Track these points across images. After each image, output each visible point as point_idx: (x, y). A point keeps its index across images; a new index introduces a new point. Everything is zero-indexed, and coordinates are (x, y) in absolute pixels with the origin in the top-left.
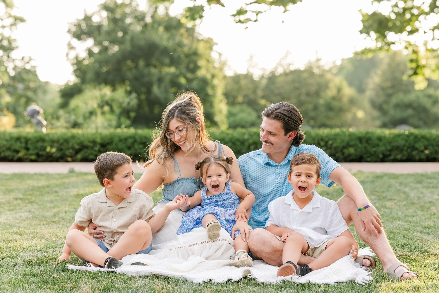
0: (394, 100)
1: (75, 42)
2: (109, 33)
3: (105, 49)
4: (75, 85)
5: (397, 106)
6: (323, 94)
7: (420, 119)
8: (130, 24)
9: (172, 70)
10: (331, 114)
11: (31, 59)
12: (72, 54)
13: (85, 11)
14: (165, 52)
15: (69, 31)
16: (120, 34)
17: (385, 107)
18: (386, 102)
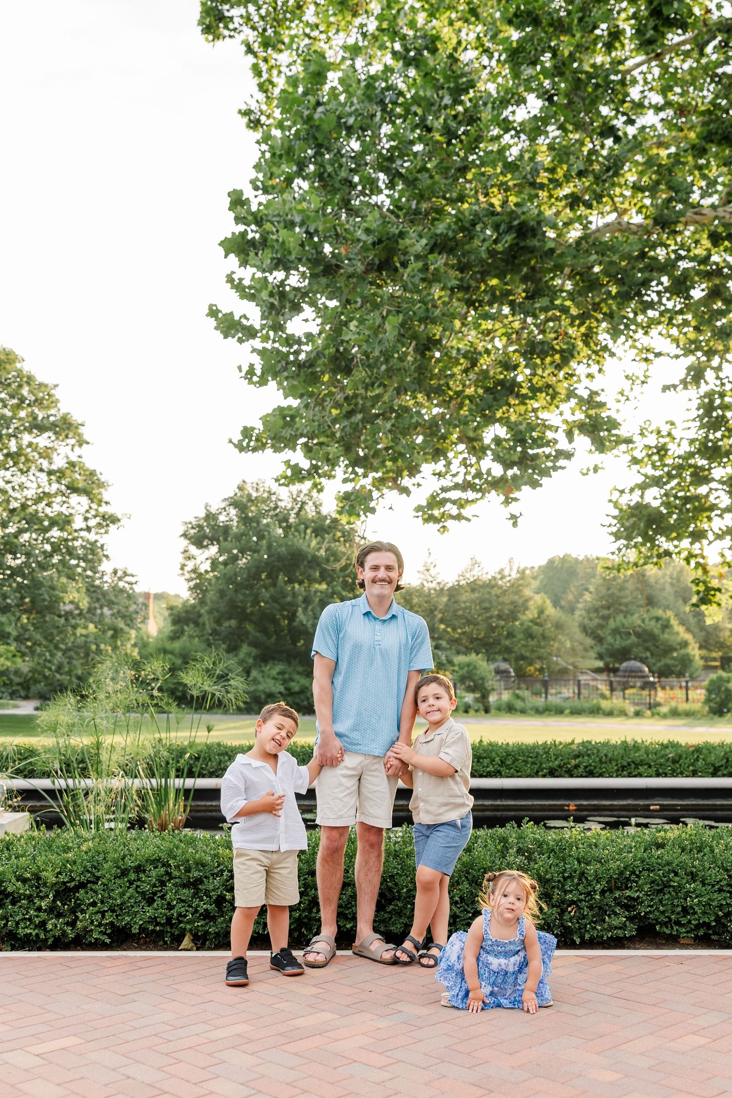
0: (612, 624)
1: (193, 549)
2: (238, 537)
3: (235, 558)
4: (193, 607)
5: (616, 632)
6: (520, 616)
7: (647, 649)
8: (268, 525)
9: (324, 586)
10: (532, 643)
11: (125, 574)
12: (190, 565)
13: (207, 505)
14: (315, 562)
15: (185, 535)
16: (255, 539)
17: (599, 632)
18: (601, 627)
